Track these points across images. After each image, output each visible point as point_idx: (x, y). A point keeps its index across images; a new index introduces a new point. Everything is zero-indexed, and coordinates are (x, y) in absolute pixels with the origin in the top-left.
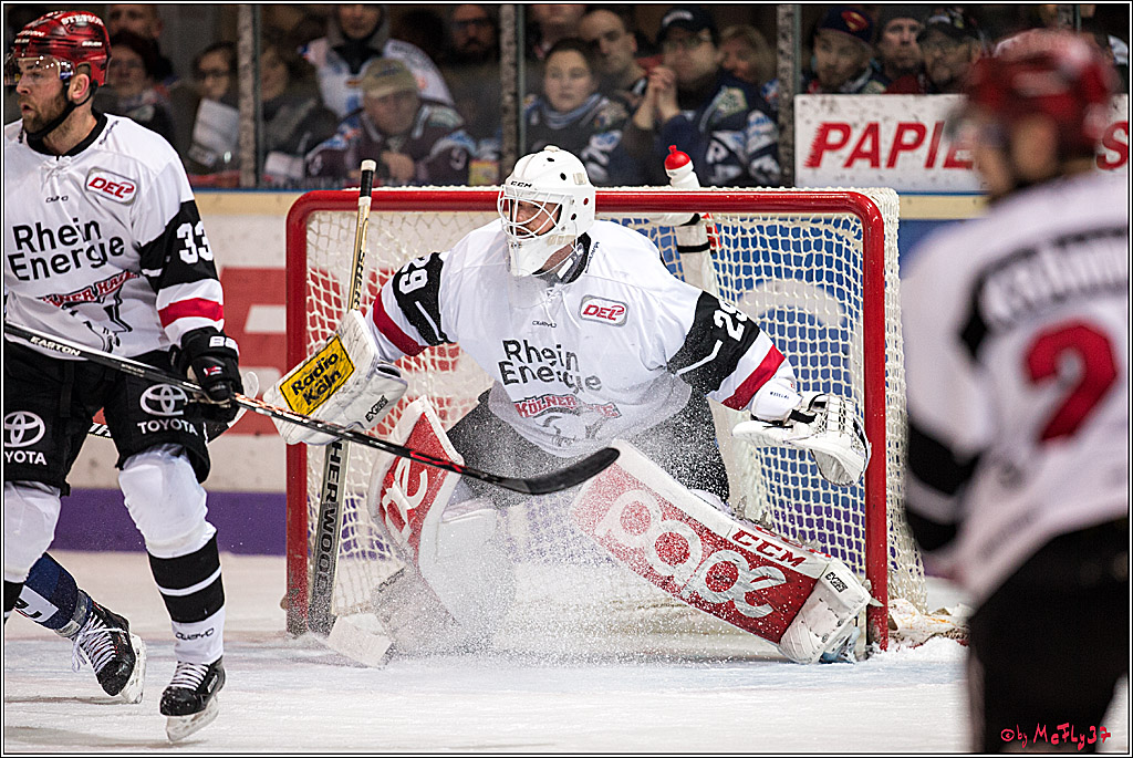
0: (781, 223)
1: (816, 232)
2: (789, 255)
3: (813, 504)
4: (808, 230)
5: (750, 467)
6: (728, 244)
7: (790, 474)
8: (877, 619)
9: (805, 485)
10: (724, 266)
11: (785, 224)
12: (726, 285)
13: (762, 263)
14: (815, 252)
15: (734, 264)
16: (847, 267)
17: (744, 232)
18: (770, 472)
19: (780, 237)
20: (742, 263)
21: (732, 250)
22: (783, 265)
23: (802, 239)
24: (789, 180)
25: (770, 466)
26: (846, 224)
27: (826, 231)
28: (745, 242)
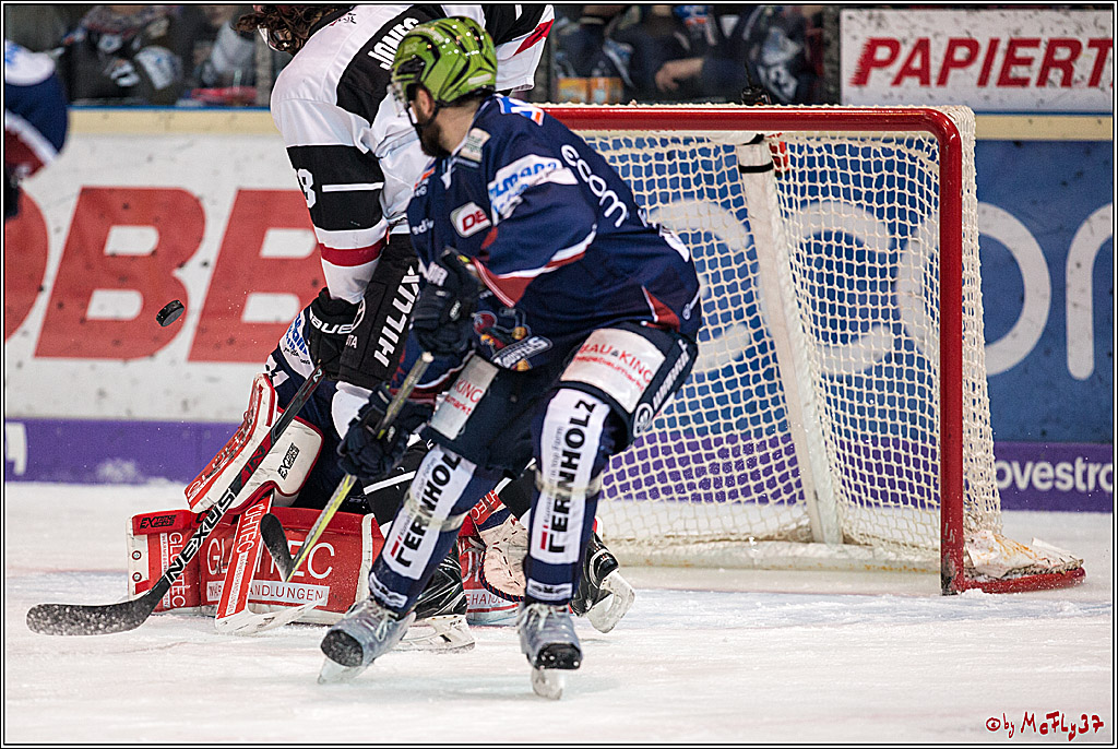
0: (851, 143)
1: (888, 152)
2: (859, 175)
3: (879, 435)
4: (880, 150)
5: (812, 396)
6: (793, 164)
7: (856, 403)
8: (952, 552)
9: (872, 415)
10: (789, 186)
11: (855, 144)
12: (791, 207)
13: (829, 183)
14: (886, 173)
15: (799, 184)
16: (921, 189)
17: (810, 150)
18: (835, 400)
19: (849, 157)
20: (807, 183)
21: (798, 170)
22: (852, 186)
23: (873, 159)
24: (835, 98)
25: (835, 395)
26: (920, 145)
27: (899, 151)
28: (811, 162)
